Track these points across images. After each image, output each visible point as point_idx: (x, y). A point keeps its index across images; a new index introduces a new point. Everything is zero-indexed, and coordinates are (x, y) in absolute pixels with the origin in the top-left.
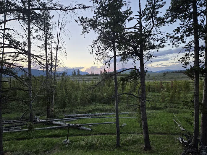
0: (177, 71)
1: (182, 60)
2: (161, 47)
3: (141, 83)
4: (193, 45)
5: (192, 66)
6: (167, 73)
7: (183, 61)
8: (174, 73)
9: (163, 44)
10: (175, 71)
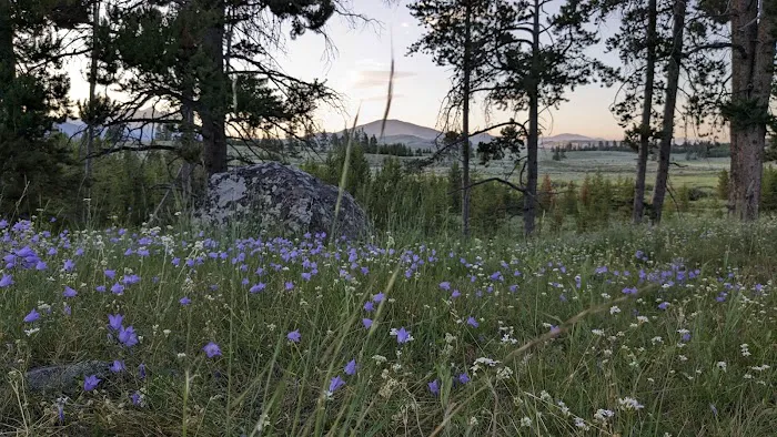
0: (607, 142)
1: (619, 108)
2: (580, 81)
3: (529, 157)
4: (644, 78)
5: (638, 126)
6: (569, 147)
7: (621, 111)
8: (594, 149)
9: (585, 76)
10: (601, 143)
